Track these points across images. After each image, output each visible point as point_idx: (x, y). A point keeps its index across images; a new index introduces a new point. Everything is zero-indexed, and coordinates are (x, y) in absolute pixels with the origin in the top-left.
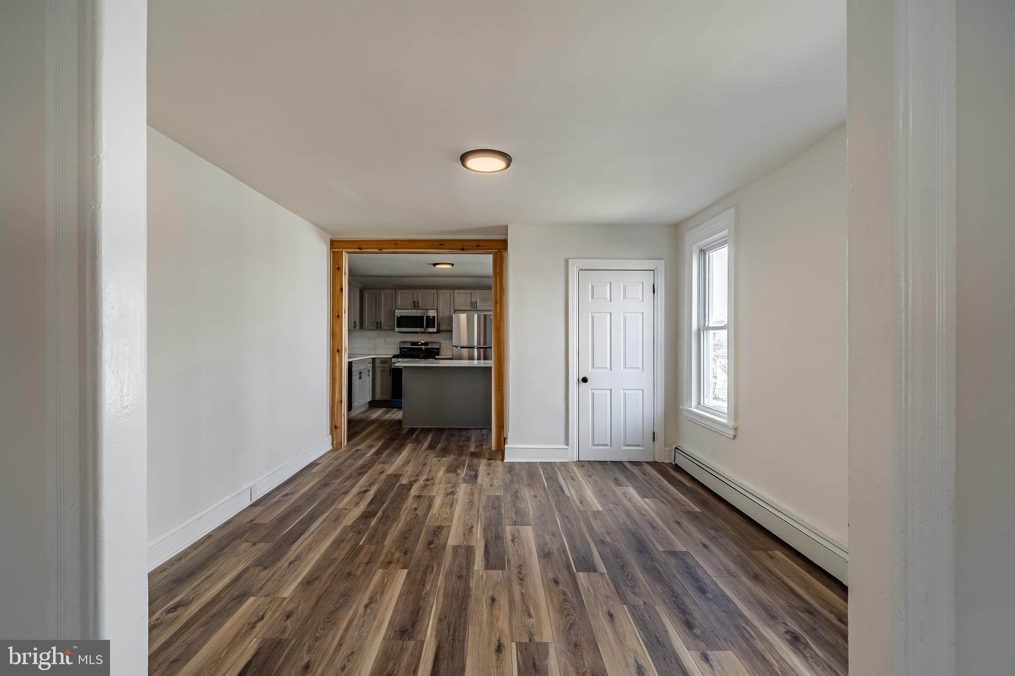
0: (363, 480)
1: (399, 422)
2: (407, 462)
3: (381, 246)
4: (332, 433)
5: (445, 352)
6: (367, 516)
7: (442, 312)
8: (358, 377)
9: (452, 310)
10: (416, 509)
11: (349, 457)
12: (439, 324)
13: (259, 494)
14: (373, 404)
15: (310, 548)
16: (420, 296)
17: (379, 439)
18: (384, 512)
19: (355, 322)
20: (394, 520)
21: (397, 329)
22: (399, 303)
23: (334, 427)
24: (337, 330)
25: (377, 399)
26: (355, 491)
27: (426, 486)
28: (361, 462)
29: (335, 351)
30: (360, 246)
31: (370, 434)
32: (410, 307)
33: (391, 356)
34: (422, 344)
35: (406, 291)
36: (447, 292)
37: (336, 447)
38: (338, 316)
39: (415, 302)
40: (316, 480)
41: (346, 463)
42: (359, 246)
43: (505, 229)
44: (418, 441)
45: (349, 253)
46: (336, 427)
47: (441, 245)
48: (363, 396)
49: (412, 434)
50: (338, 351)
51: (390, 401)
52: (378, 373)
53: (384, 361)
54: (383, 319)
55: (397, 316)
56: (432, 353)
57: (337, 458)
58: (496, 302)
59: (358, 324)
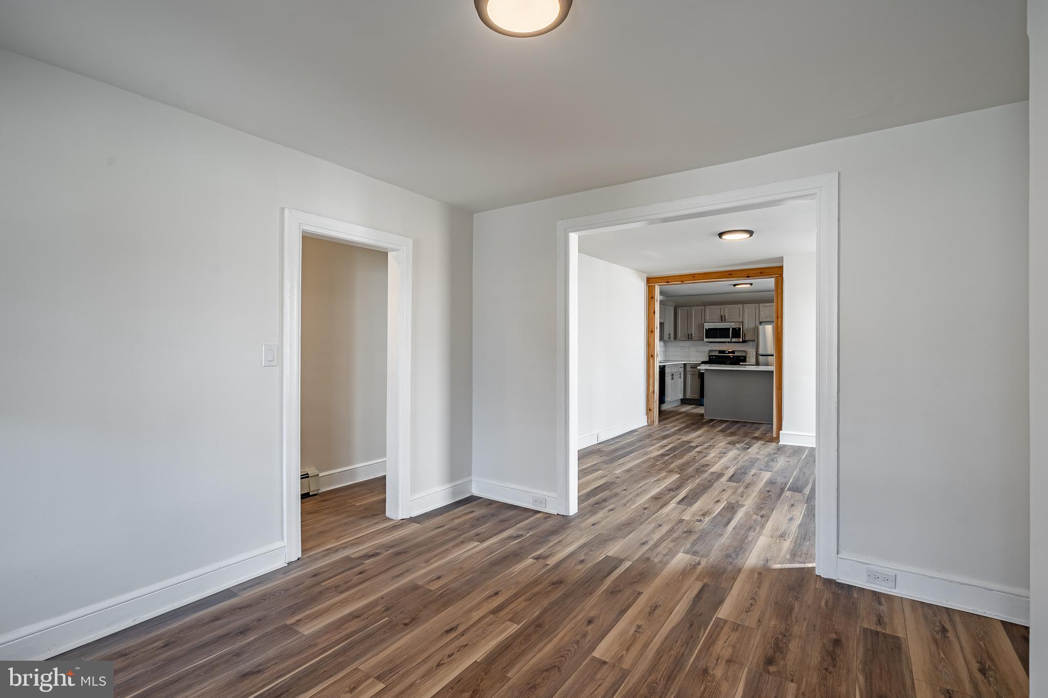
0: (665, 441)
1: (702, 415)
2: (699, 437)
3: (682, 278)
4: (647, 414)
5: (752, 359)
6: (663, 455)
7: (748, 324)
8: (670, 378)
9: (758, 323)
10: (695, 456)
11: (659, 430)
12: (744, 335)
13: (602, 439)
14: (684, 401)
15: (629, 461)
16: (727, 310)
17: (684, 422)
18: (674, 455)
19: (670, 335)
20: (679, 459)
21: (706, 340)
22: (708, 317)
23: (649, 410)
24: (651, 341)
25: (687, 397)
26: (659, 445)
27: (707, 448)
28: (666, 433)
29: (650, 356)
30: (667, 279)
31: (677, 420)
32: (717, 321)
33: (700, 362)
34: (729, 352)
35: (714, 307)
36: (753, 306)
37: (650, 424)
38: (652, 331)
39: (722, 316)
40: (635, 438)
41: (656, 433)
42: (667, 281)
43: (781, 259)
44: (713, 427)
45: (659, 285)
46: (650, 410)
47: (729, 274)
48: (675, 392)
49: (711, 422)
50: (652, 356)
51: (699, 400)
52: (689, 377)
53: (694, 366)
54: (694, 331)
55: (706, 329)
56: (739, 360)
57: (650, 430)
58: (778, 318)
59: (672, 335)
